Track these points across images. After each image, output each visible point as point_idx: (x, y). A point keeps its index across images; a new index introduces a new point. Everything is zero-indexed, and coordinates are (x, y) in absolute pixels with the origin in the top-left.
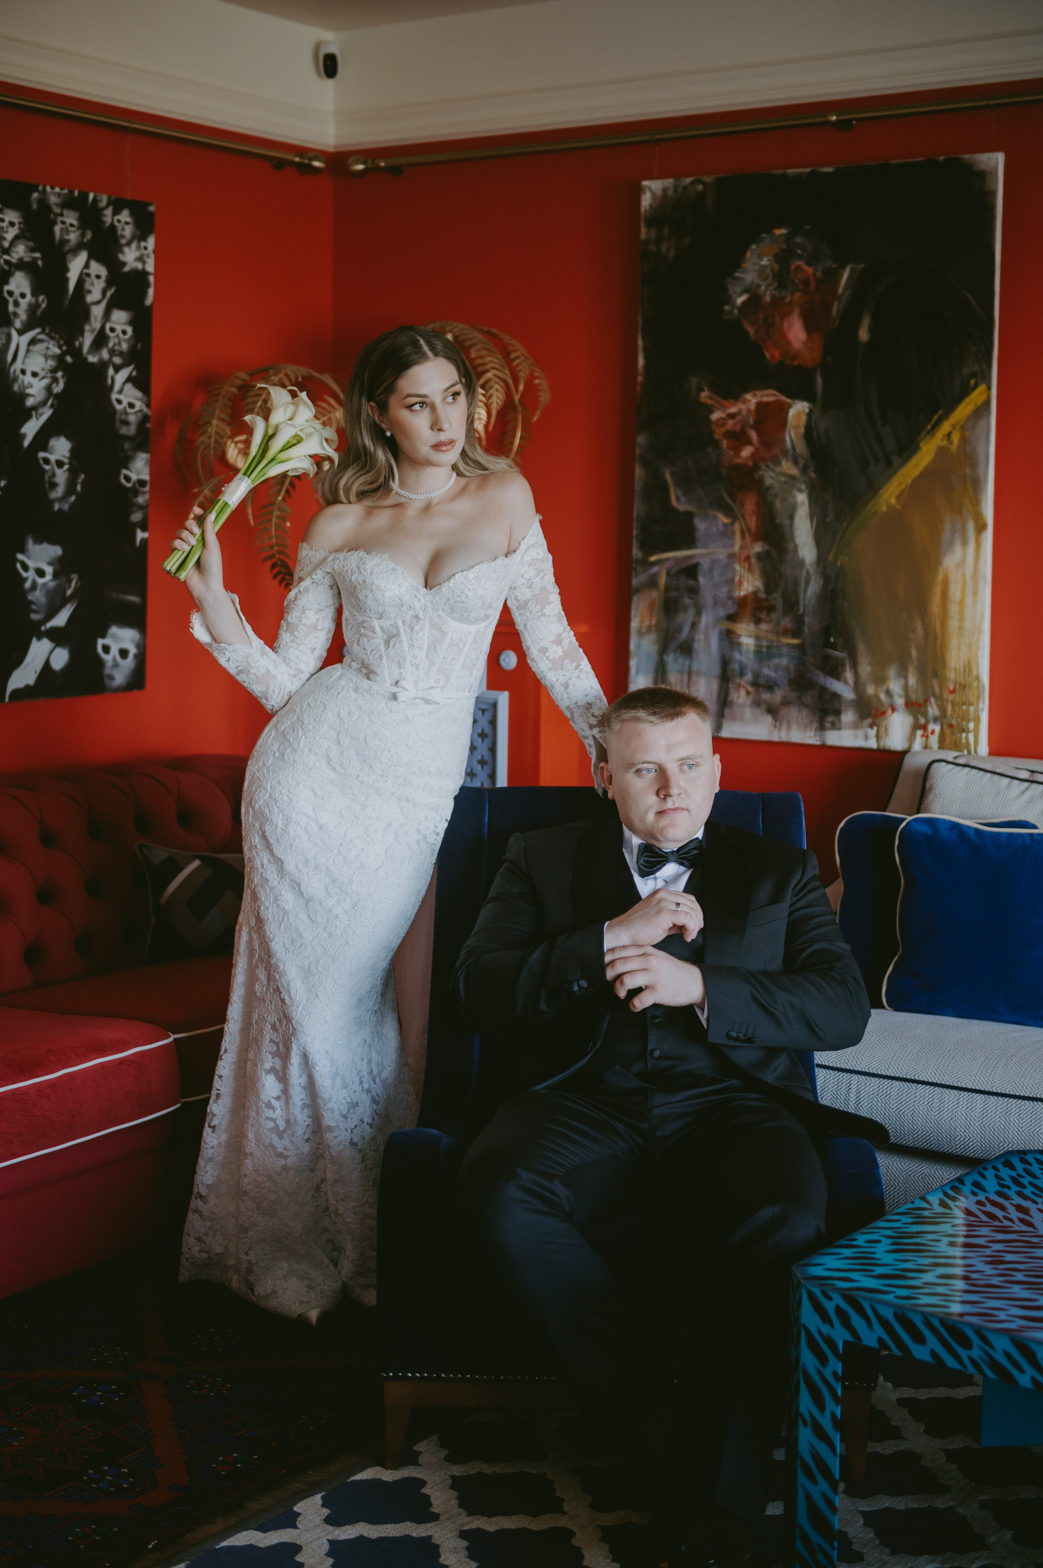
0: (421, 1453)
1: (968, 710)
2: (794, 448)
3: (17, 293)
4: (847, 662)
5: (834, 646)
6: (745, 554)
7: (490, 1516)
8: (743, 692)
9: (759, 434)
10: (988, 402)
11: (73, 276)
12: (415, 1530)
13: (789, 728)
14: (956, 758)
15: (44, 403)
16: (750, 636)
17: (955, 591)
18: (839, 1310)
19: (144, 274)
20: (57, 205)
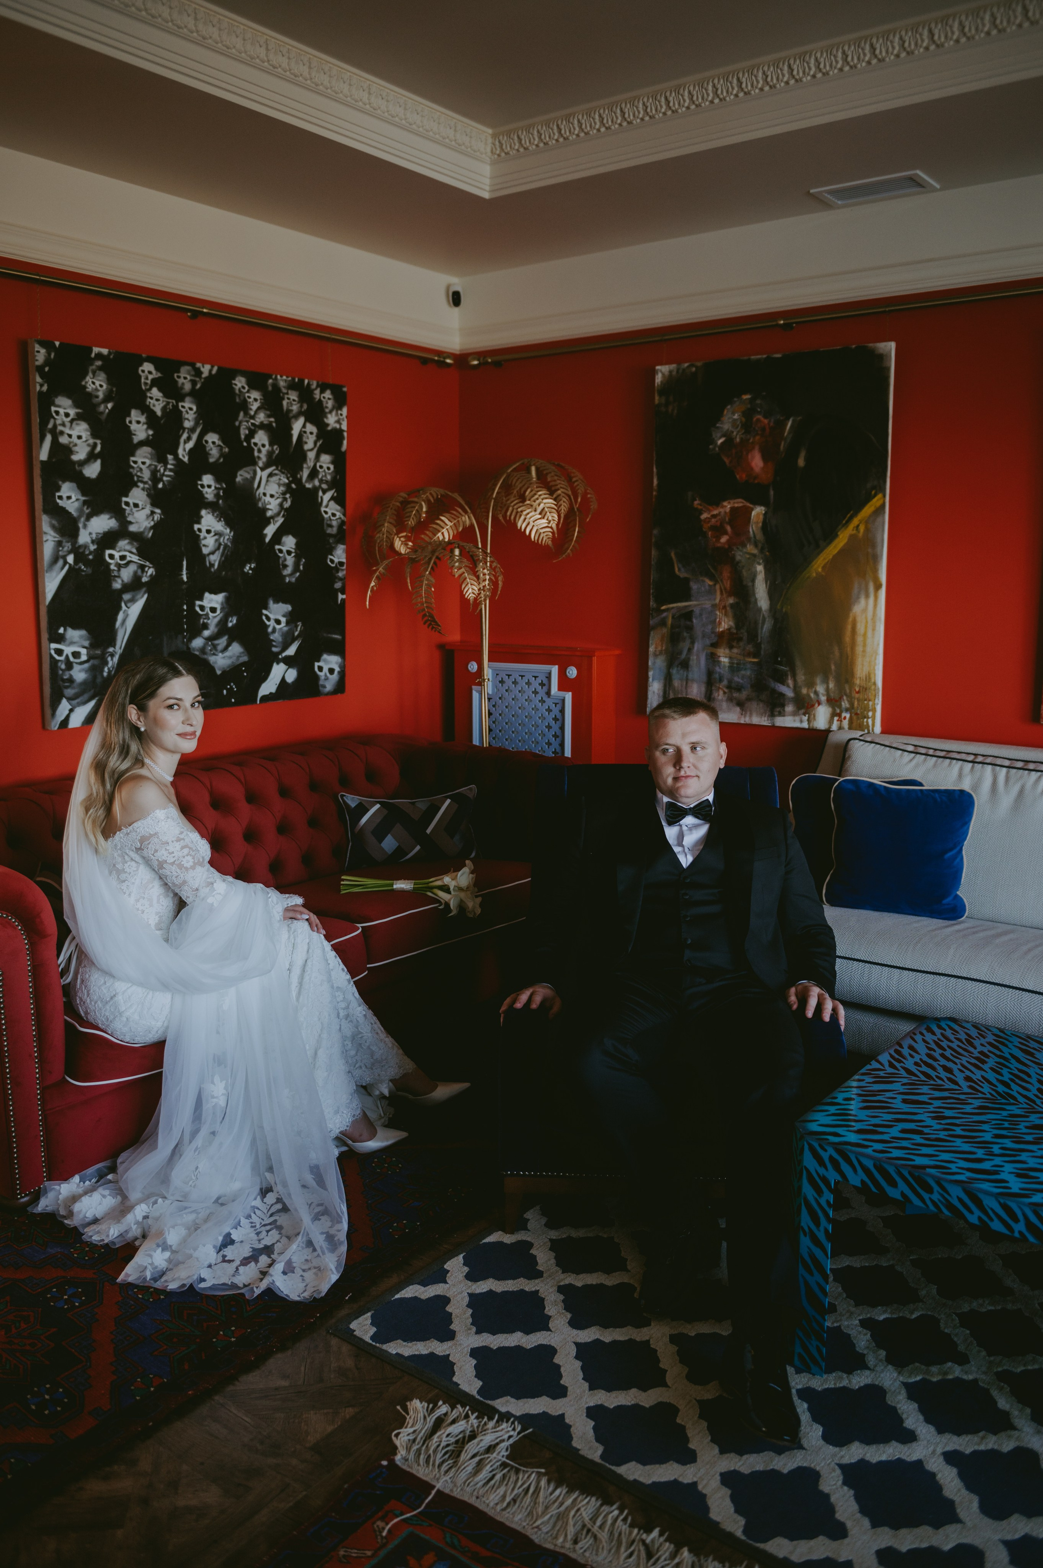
0: (529, 1220)
1: (868, 704)
2: (755, 537)
3: (260, 444)
4: (789, 673)
5: (780, 663)
6: (723, 604)
7: (577, 1274)
8: (721, 692)
9: (732, 528)
10: (883, 505)
11: (295, 433)
12: (528, 1286)
13: (751, 715)
14: (861, 736)
15: (278, 514)
16: (726, 657)
17: (860, 628)
18: (831, 1158)
19: (341, 431)
20: (284, 387)
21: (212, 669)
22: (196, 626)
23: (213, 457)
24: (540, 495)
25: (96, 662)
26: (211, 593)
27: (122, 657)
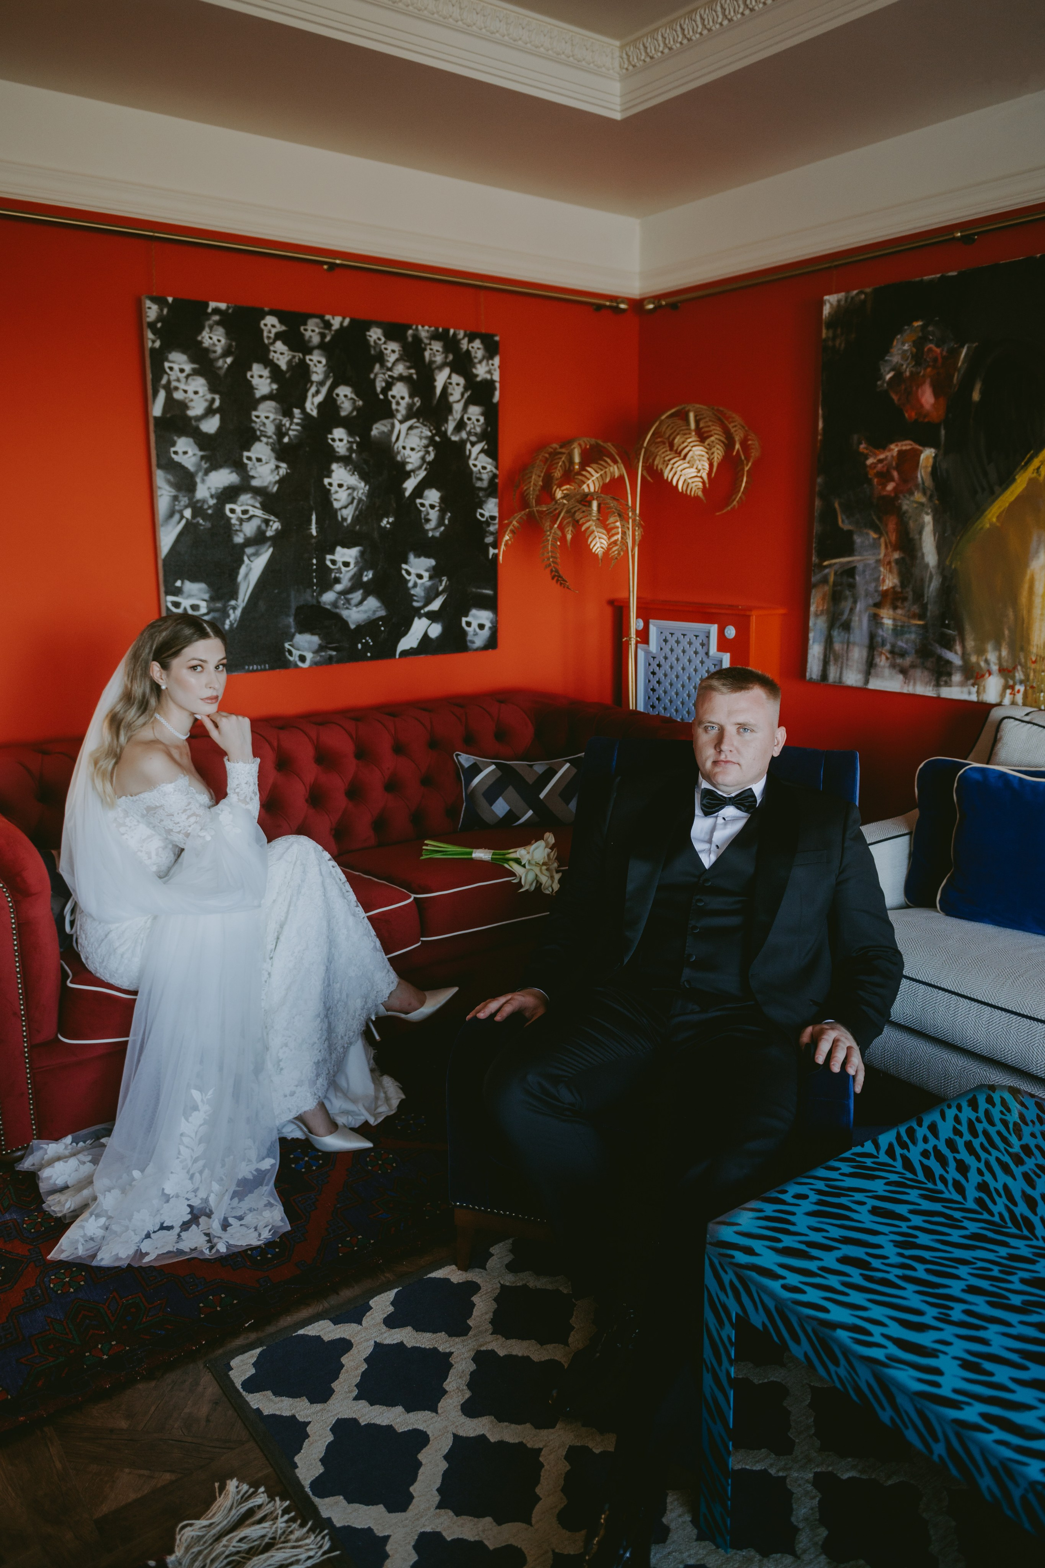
1: (1044, 676)
2: (923, 483)
3: (398, 397)
4: (957, 638)
5: (948, 627)
8: (883, 657)
9: (899, 474)
11: (439, 385)
13: (915, 685)
14: (1027, 714)
15: (419, 468)
17: (1038, 588)
19: (492, 382)
20: (426, 337)
21: (345, 623)
22: (327, 580)
23: (345, 411)
24: (690, 443)
25: (216, 615)
26: (343, 546)
27: (244, 610)
